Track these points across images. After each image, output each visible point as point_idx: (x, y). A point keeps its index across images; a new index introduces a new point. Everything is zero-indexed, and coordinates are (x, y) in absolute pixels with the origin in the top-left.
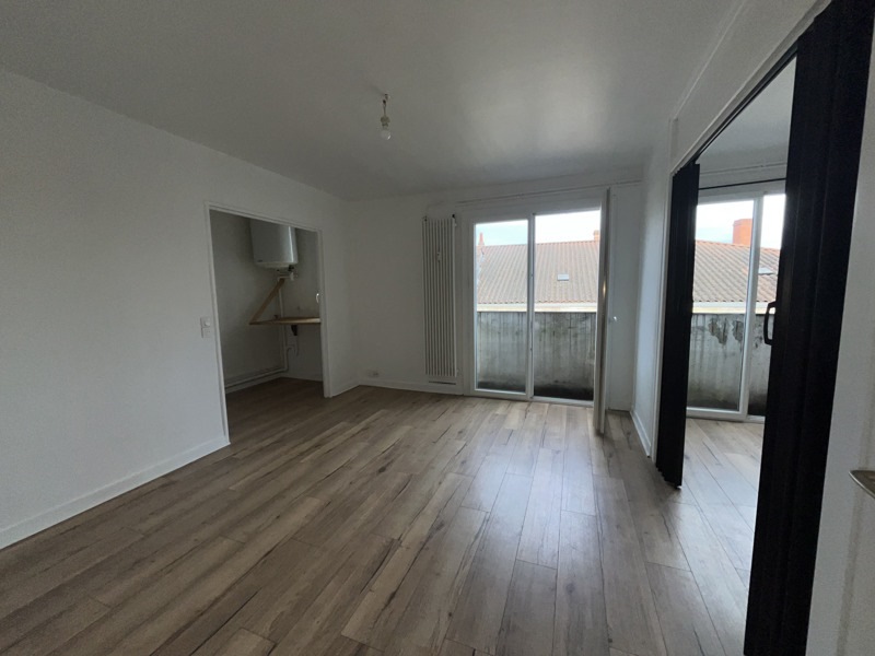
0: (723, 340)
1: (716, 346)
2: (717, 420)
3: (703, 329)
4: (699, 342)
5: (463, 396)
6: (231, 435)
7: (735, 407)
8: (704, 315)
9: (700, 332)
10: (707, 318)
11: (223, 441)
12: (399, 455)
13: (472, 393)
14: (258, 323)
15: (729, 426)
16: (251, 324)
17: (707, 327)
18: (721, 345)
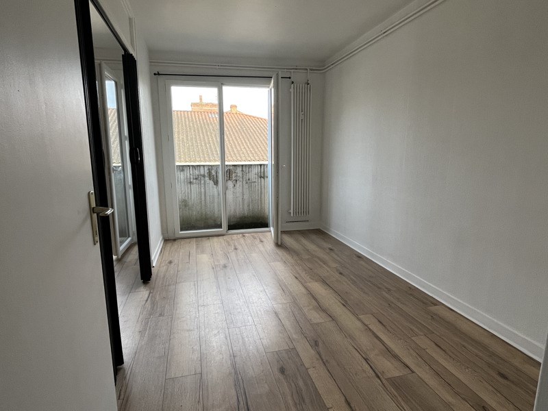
0: (216, 183)
1: (213, 187)
2: (209, 236)
3: (204, 176)
4: (203, 185)
7: (220, 226)
8: (204, 166)
9: (202, 178)
10: (206, 169)
15: (215, 239)
17: (206, 174)
18: (215, 186)
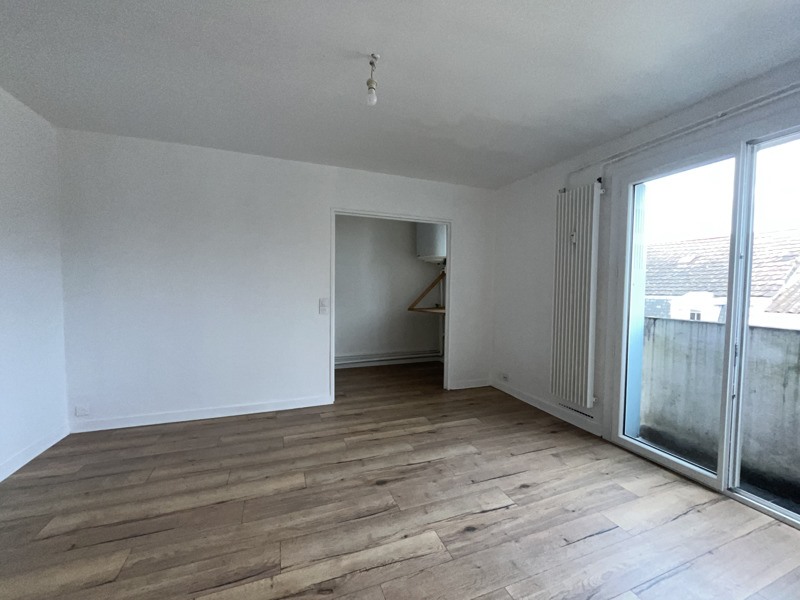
5: (600, 439)
6: (336, 397)
11: (329, 399)
12: (418, 476)
13: (613, 440)
14: (416, 310)
16: (409, 309)
